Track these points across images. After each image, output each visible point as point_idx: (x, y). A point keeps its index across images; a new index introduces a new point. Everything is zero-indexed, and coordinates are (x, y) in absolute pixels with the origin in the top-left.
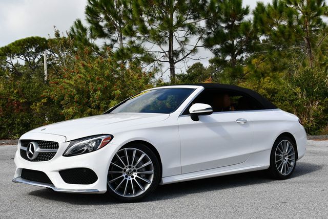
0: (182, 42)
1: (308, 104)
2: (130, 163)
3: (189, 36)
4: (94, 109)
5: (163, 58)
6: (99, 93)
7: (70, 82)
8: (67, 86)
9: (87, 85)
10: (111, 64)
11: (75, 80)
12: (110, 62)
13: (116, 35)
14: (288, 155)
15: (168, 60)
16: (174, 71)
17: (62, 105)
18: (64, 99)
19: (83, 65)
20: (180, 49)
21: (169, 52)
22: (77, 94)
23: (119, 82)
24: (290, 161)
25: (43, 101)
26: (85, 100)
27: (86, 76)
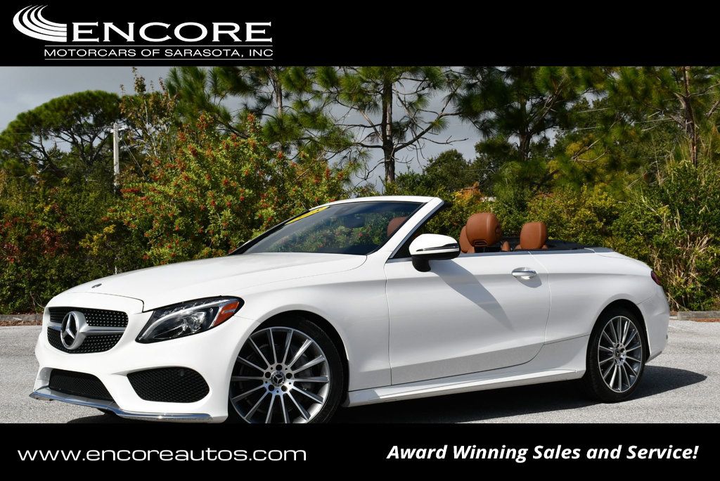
0: (411, 104)
1: (684, 242)
2: (280, 360)
3: (426, 91)
4: (217, 248)
5: (370, 138)
6: (227, 213)
7: (167, 189)
8: (159, 198)
9: (203, 195)
10: (256, 150)
11: (178, 186)
12: (254, 146)
13: (267, 89)
14: (627, 348)
15: (381, 143)
16: (393, 168)
17: (147, 240)
18: (151, 227)
19: (195, 153)
20: (406, 120)
21: (383, 125)
22: (181, 215)
23: (272, 191)
24: (631, 363)
25: (106, 229)
26: (198, 228)
27: (199, 177)
